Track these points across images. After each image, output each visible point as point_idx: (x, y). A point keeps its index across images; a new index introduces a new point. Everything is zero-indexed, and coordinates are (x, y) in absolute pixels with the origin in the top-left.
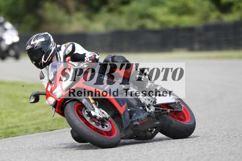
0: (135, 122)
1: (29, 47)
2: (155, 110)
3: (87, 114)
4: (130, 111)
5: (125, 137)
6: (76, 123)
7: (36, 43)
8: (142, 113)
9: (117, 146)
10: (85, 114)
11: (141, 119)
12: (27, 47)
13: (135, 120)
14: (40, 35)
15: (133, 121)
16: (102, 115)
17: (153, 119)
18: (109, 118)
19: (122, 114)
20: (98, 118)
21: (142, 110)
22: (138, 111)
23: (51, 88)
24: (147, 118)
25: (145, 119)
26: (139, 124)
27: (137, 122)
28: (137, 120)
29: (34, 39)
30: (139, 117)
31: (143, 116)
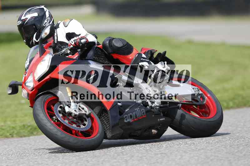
0: (126, 120)
1: (19, 23)
2: (162, 104)
3: (59, 111)
4: (121, 106)
5: (112, 137)
7: (27, 18)
8: (138, 108)
9: (96, 148)
11: (136, 116)
13: (126, 117)
14: (32, 9)
15: (123, 119)
16: (79, 111)
17: (155, 114)
18: (90, 114)
19: (109, 110)
20: (73, 115)
21: (139, 104)
22: (132, 106)
23: (25, 77)
24: (145, 114)
25: (143, 115)
26: (132, 121)
27: (129, 119)
28: (129, 117)
29: (26, 13)
30: (133, 113)
31: (140, 112)
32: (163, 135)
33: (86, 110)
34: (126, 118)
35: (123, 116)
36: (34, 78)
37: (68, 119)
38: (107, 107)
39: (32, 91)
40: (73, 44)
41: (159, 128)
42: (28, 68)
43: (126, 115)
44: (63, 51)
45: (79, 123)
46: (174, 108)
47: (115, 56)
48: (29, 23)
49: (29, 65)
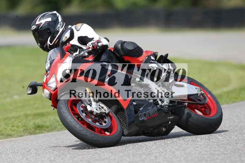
0: (141, 118)
1: (34, 27)
2: (170, 103)
3: (81, 110)
4: (136, 105)
5: (129, 133)
6: (67, 120)
7: (42, 23)
8: (151, 107)
10: (80, 110)
11: (149, 114)
12: (33, 27)
13: (141, 115)
14: (46, 14)
15: (138, 117)
16: (100, 110)
17: (165, 113)
18: (109, 113)
19: (125, 108)
20: (95, 113)
21: (151, 103)
22: (146, 105)
23: (47, 78)
24: (157, 112)
25: (155, 113)
26: (146, 119)
27: (143, 117)
28: (144, 116)
29: (40, 18)
30: (147, 111)
31: (152, 110)
32: (171, 132)
33: (106, 109)
34: (141, 117)
35: (138, 114)
36: (56, 79)
37: (91, 118)
38: (123, 106)
39: (54, 91)
40: (91, 47)
41: (167, 126)
42: (49, 70)
43: (141, 114)
44: (81, 54)
45: (101, 121)
46: (182, 107)
47: (126, 58)
48: (43, 28)
49: (50, 67)
